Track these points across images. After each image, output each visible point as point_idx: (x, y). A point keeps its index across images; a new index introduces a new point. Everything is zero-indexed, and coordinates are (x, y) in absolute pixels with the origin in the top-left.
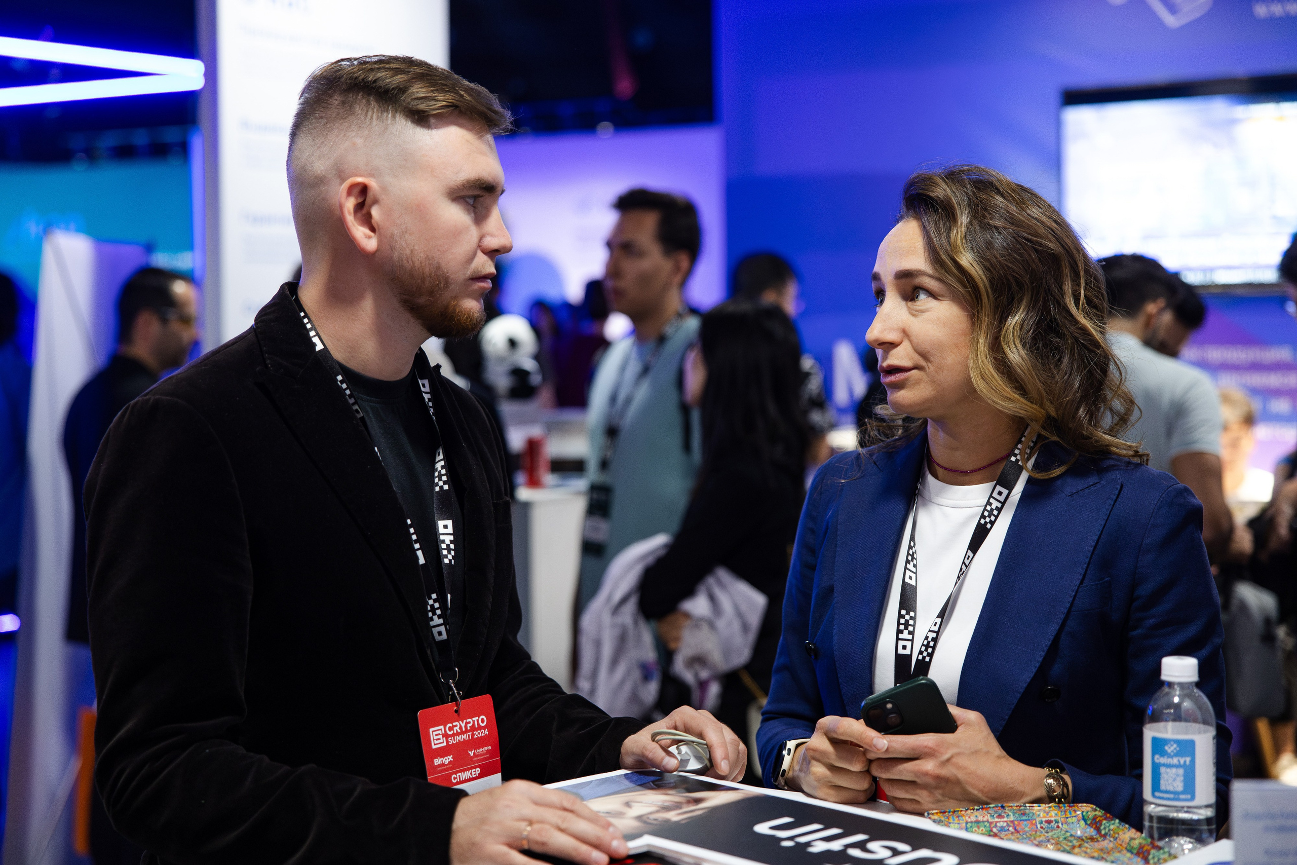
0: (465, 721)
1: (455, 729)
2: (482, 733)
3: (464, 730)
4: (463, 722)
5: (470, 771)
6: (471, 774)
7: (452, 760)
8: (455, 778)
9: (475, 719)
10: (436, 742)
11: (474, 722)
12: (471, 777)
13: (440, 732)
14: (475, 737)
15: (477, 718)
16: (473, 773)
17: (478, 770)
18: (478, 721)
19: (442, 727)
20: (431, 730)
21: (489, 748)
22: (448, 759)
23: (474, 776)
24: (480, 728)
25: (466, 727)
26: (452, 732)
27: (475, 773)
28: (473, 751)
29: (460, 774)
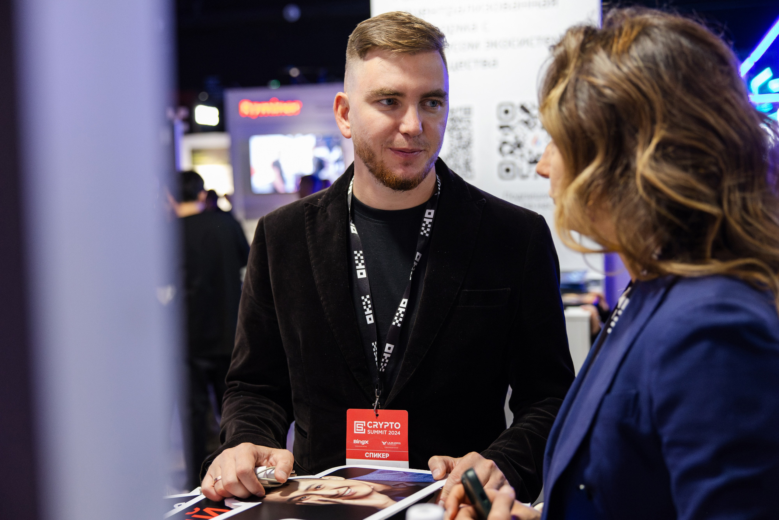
0: (383, 423)
1: (374, 425)
2: (395, 433)
3: (381, 427)
4: (381, 423)
5: (381, 454)
6: (381, 455)
7: (368, 443)
8: (367, 455)
9: (392, 423)
10: (357, 430)
11: (390, 425)
12: (381, 457)
13: (362, 425)
14: (389, 434)
15: (393, 423)
16: (383, 456)
17: (387, 455)
18: (393, 425)
19: (364, 422)
20: (355, 422)
21: (400, 443)
22: (364, 442)
23: (383, 457)
24: (394, 429)
25: (383, 426)
26: (371, 427)
27: (385, 456)
28: (386, 442)
29: (373, 453)
